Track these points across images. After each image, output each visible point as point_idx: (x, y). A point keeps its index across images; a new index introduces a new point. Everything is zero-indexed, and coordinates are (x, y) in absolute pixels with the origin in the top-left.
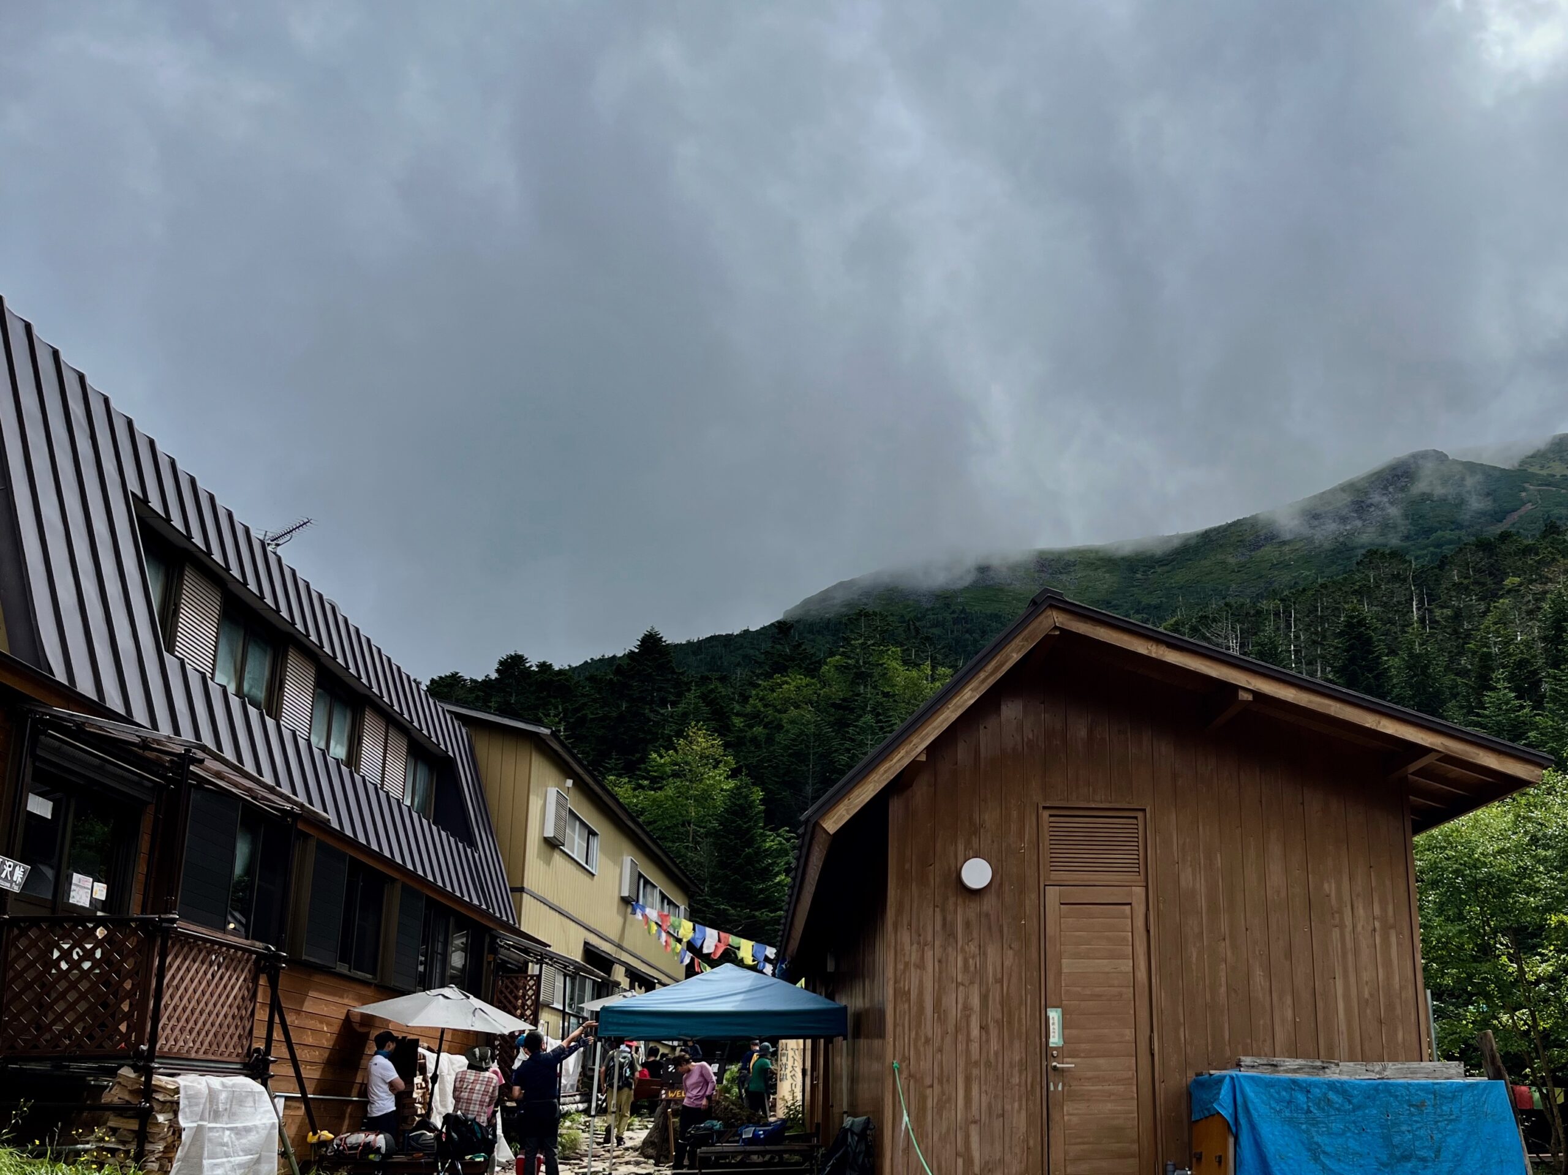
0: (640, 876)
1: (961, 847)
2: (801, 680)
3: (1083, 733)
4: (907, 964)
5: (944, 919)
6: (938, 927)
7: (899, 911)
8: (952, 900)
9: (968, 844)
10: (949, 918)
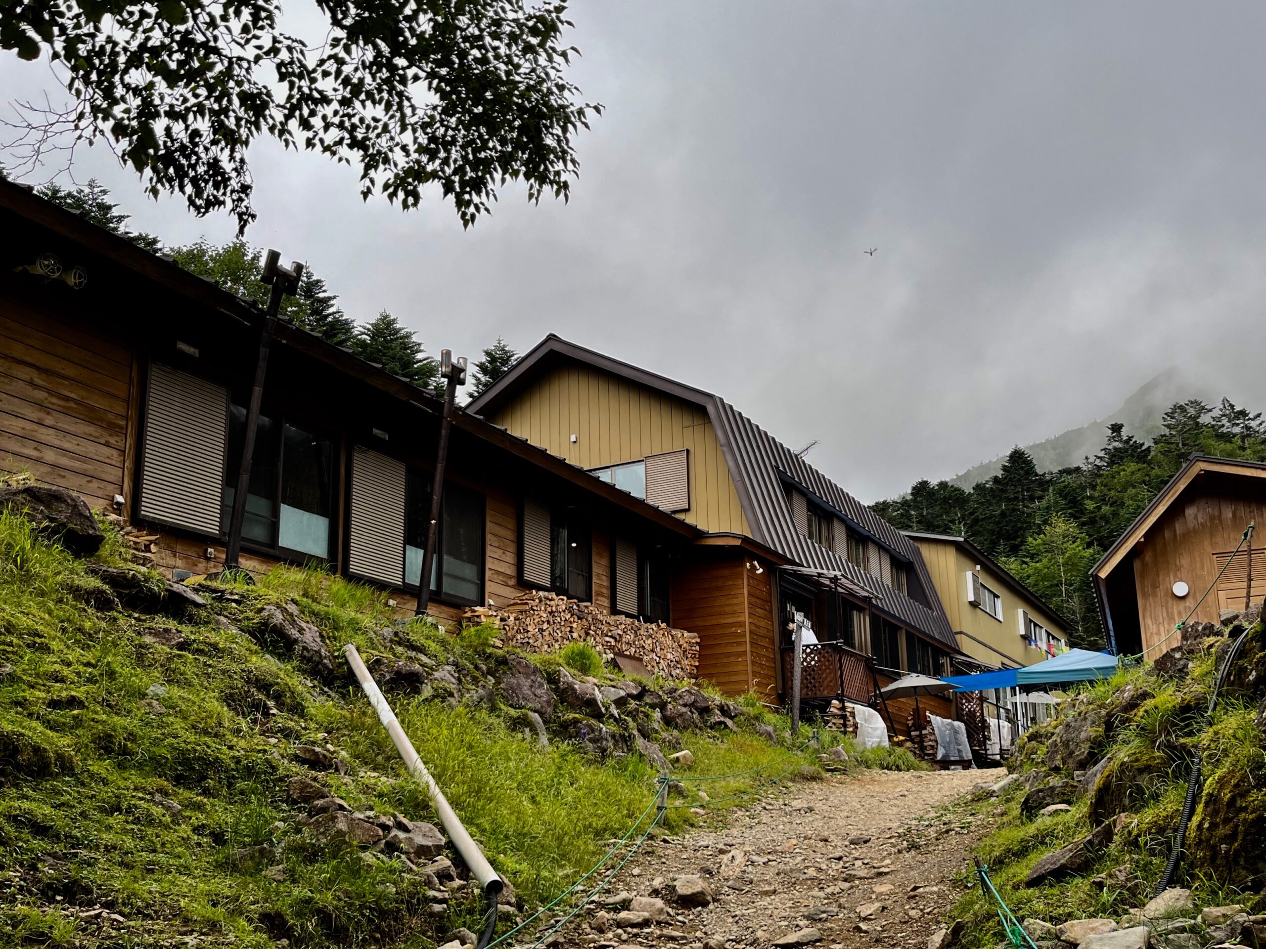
0: (1031, 621)
1: (1172, 578)
2: (1133, 466)
3: (1230, 515)
4: (1152, 634)
5: (1168, 612)
6: (1165, 615)
7: (1144, 610)
8: (1170, 602)
9: (1175, 576)
10: (1170, 610)
